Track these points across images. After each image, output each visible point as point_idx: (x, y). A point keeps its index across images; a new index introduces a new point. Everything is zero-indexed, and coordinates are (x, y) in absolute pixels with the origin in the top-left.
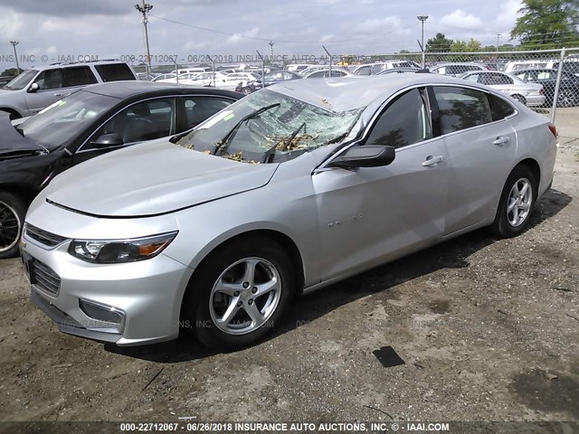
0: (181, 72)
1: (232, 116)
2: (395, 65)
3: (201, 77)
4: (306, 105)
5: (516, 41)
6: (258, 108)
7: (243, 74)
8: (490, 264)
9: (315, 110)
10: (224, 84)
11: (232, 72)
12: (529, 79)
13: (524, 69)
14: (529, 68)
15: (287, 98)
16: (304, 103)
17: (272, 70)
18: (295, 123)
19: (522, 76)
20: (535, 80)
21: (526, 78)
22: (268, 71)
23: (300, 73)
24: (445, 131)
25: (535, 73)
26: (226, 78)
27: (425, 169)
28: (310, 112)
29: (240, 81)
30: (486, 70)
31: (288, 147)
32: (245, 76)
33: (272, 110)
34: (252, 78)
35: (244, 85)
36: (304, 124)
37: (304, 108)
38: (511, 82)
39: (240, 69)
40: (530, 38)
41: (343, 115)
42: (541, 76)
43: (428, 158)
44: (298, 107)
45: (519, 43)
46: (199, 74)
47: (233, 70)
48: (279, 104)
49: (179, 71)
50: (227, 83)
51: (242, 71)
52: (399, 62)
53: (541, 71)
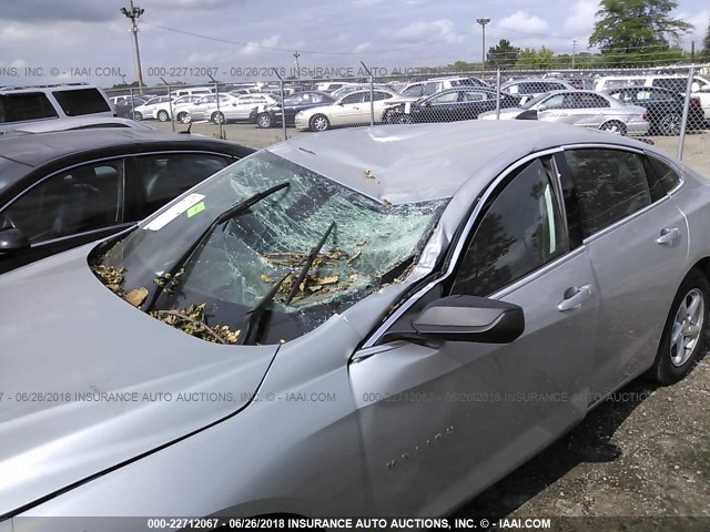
0: (181, 94)
1: (201, 207)
2: (453, 83)
3: (205, 100)
4: (337, 188)
5: (596, 49)
6: (249, 194)
7: (259, 95)
8: (656, 450)
9: (353, 197)
10: (234, 108)
11: (246, 93)
12: (626, 99)
13: (618, 87)
14: (625, 86)
15: (303, 172)
16: (331, 183)
17: (297, 90)
18: (316, 222)
19: (617, 96)
20: (635, 101)
21: (621, 98)
22: (292, 91)
23: (332, 94)
24: (585, 231)
25: (634, 92)
26: (237, 100)
27: (564, 316)
28: (343, 201)
29: (254, 106)
30: (570, 89)
31: (302, 287)
32: (262, 98)
33: (274, 197)
34: (271, 101)
35: (261, 110)
36: (334, 225)
37: (333, 192)
38: (607, 105)
39: (256, 88)
40: (612, 46)
41: (404, 211)
42: (641, 96)
43: (568, 294)
44: (322, 191)
45: (599, 52)
46: (202, 95)
47: (247, 90)
48: (287, 185)
49: (178, 92)
50: (239, 108)
51: (257, 92)
52: (457, 79)
53: (641, 89)
